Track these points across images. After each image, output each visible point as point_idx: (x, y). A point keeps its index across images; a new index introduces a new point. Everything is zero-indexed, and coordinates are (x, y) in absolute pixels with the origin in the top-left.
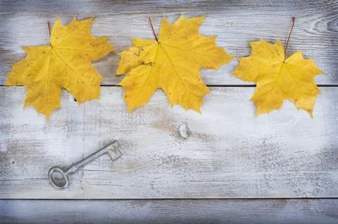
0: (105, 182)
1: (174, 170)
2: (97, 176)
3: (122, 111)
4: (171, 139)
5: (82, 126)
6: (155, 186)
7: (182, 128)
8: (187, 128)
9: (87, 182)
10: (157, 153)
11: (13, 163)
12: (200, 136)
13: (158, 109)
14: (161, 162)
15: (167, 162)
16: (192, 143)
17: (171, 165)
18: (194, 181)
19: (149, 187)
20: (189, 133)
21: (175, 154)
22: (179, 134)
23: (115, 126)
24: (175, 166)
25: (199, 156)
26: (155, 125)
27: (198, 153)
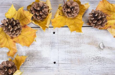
0: (68, 68)
1: (99, 63)
2: (65, 66)
3: (74, 38)
4: (96, 49)
5: (57, 45)
6: (91, 70)
7: (101, 45)
8: (103, 44)
9: (61, 68)
10: (91, 55)
11: (29, 60)
12: (109, 48)
13: (90, 37)
14: (93, 60)
15: (95, 60)
16: (105, 51)
17: (97, 61)
18: (107, 67)
19: (88, 70)
20: (104, 47)
21: (99, 56)
22: (100, 47)
23: (72, 44)
24: (99, 61)
25: (109, 56)
26: (89, 44)
27: (108, 55)
